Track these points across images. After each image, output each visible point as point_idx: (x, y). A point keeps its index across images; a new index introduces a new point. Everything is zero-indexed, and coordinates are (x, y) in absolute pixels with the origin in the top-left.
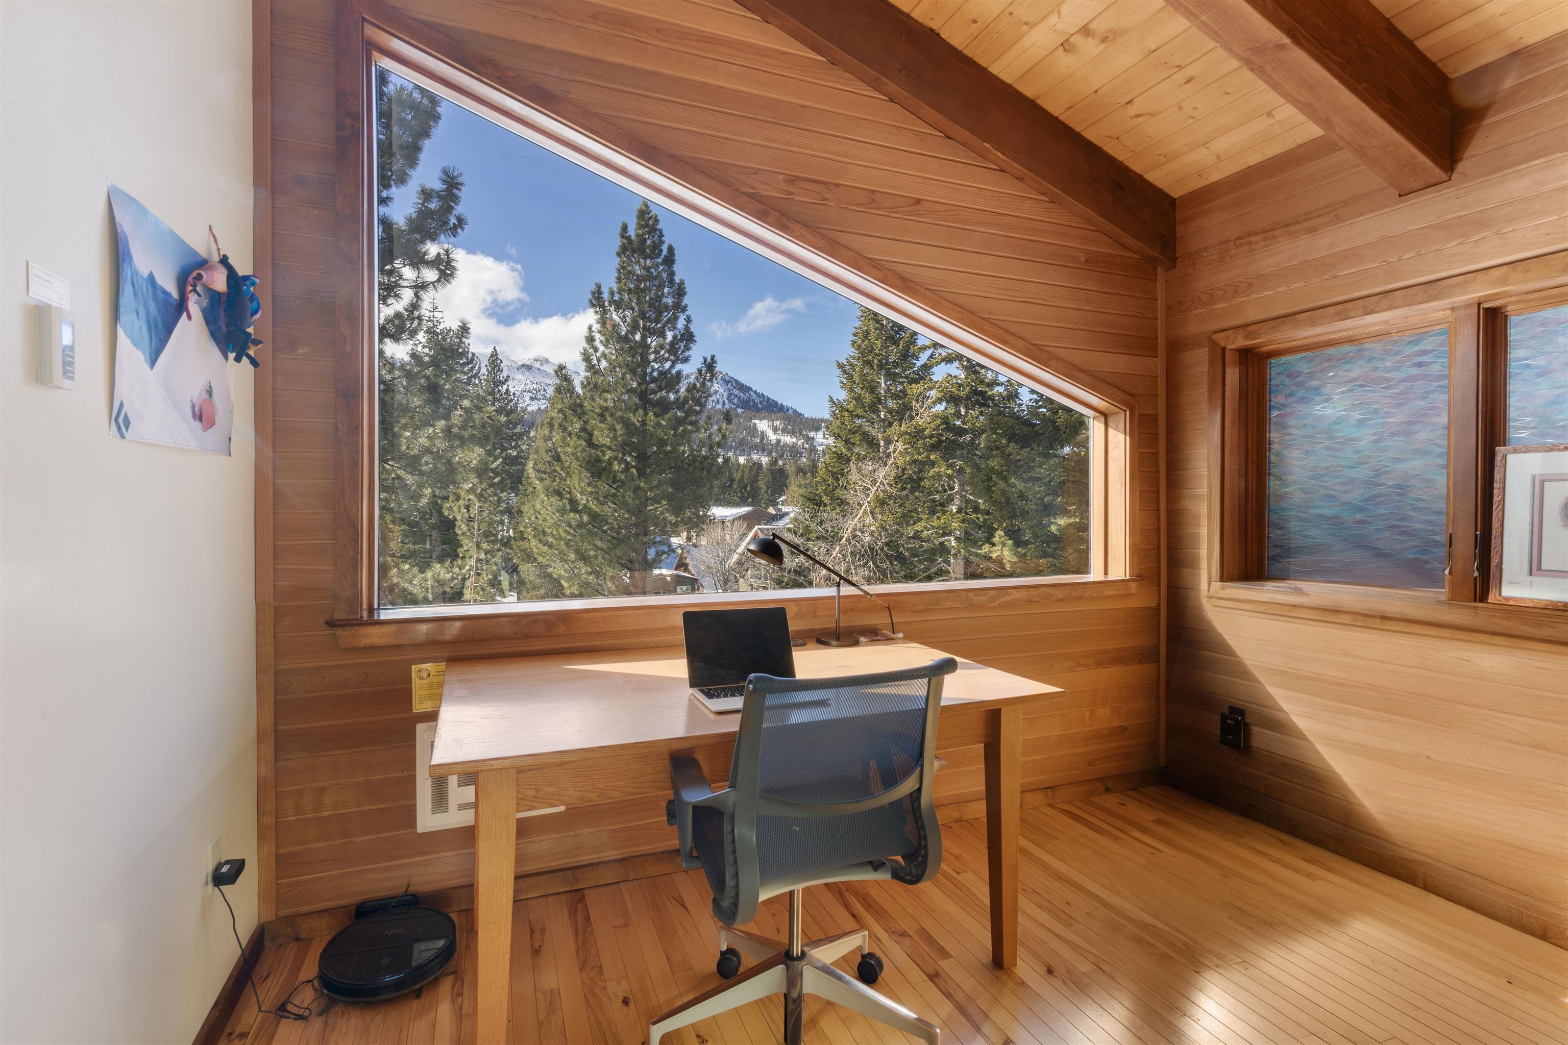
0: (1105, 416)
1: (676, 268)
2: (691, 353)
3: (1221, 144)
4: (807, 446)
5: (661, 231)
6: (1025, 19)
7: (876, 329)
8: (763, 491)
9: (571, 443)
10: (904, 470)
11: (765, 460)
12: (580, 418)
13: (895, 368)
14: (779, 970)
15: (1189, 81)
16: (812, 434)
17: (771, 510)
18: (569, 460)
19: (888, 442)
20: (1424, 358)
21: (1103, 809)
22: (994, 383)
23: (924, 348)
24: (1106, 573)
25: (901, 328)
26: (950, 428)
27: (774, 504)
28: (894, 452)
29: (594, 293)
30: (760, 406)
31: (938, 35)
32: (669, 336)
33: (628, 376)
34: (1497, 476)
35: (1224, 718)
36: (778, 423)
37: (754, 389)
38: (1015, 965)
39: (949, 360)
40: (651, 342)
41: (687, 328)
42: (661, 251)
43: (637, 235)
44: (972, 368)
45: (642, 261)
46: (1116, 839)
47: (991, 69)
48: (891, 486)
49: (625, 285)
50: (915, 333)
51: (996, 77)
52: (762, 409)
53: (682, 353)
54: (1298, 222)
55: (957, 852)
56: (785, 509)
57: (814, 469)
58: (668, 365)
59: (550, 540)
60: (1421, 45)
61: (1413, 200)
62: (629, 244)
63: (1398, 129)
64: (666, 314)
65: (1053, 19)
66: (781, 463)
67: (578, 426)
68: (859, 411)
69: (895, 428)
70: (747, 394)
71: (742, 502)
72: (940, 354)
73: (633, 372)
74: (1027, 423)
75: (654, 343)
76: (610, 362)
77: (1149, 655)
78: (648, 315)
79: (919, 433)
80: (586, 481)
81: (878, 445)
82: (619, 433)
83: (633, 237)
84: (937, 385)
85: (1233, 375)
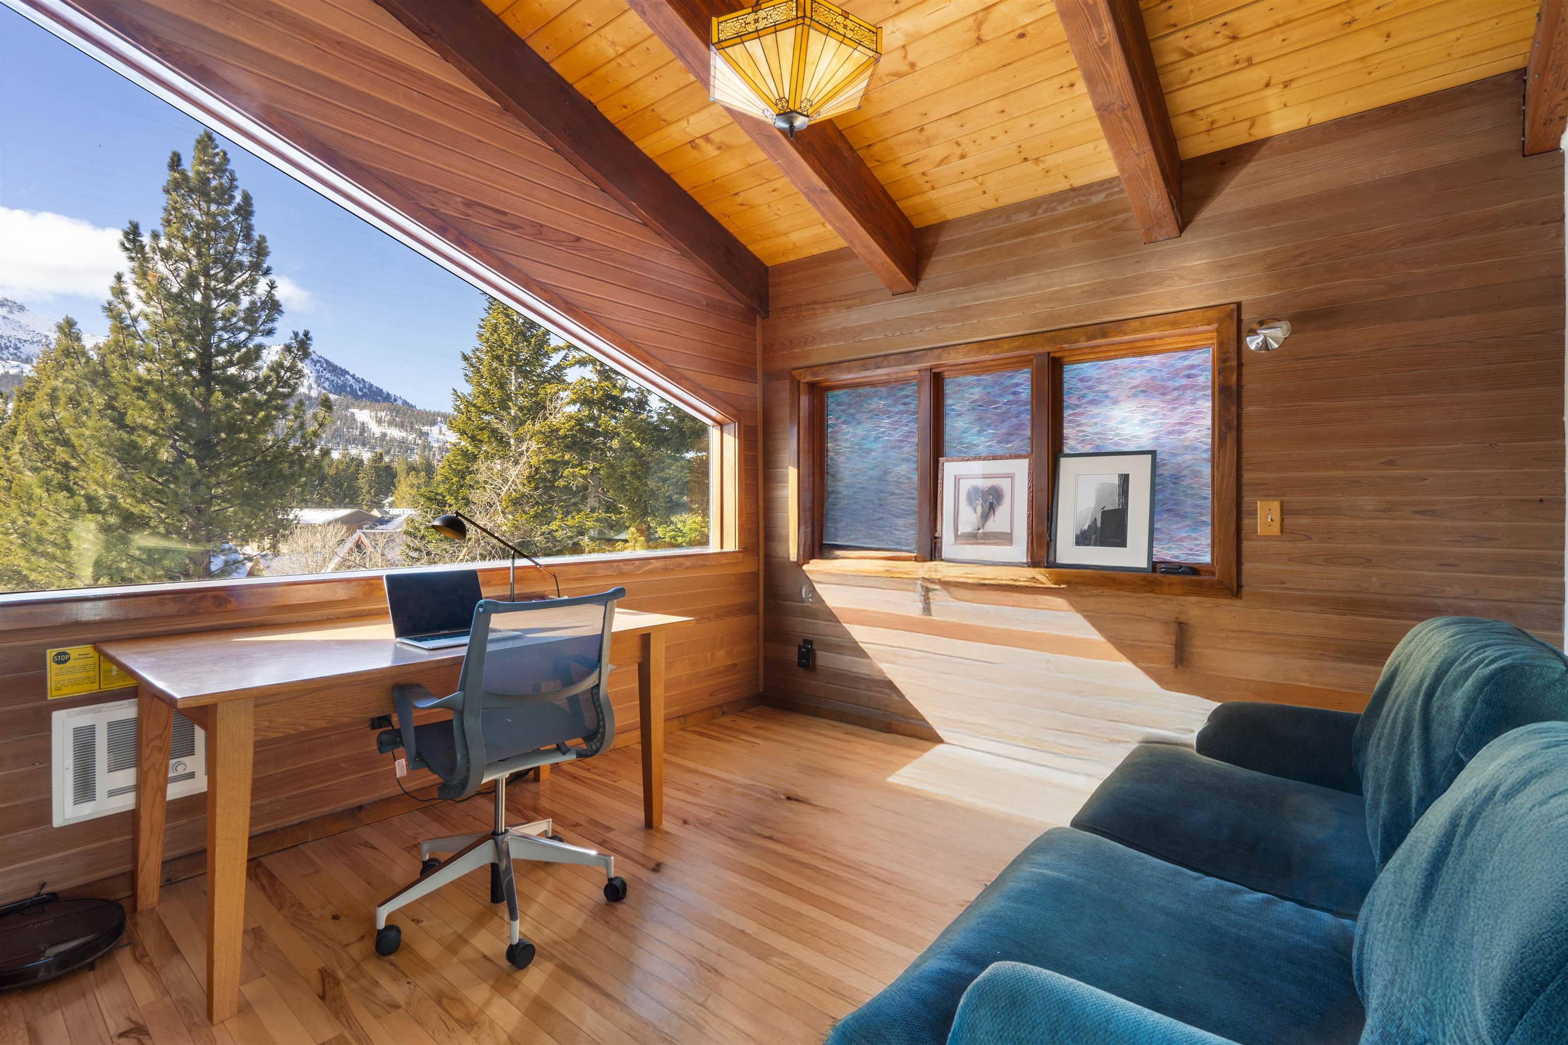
0: (721, 425)
1: (254, 221)
2: (276, 325)
3: (796, 237)
4: (420, 442)
5: (232, 173)
6: (664, 117)
7: (507, 323)
8: (364, 491)
9: (90, 423)
10: (537, 469)
11: (367, 456)
12: (102, 391)
13: (526, 365)
14: (488, 846)
15: (774, 190)
16: (425, 429)
17: (376, 513)
18: (85, 446)
19: (520, 440)
20: (907, 400)
21: (721, 726)
22: (625, 389)
23: (557, 349)
24: (722, 547)
25: (533, 325)
26: (583, 430)
27: (379, 505)
28: (527, 451)
29: (126, 234)
30: (360, 393)
31: (595, 107)
32: (245, 302)
33: (182, 344)
34: (940, 476)
35: (800, 648)
36: (383, 414)
37: (351, 373)
38: (661, 823)
39: (582, 363)
40: (218, 306)
41: (270, 295)
42: (232, 197)
43: (198, 173)
44: (606, 374)
45: (203, 205)
46: (729, 742)
47: (637, 144)
48: (524, 485)
49: (178, 230)
50: (548, 332)
51: (640, 151)
52: (362, 397)
53: (263, 324)
54: (840, 301)
55: (613, 769)
56: (393, 511)
57: (429, 469)
58: (243, 336)
59: (50, 549)
60: (900, 205)
61: (899, 299)
62: (183, 180)
63: (888, 256)
64: (240, 274)
65: (684, 124)
66: (387, 459)
67: (100, 401)
68: (488, 408)
69: (528, 425)
70: (342, 378)
71: (337, 503)
72: (574, 357)
73: (190, 339)
74: (656, 428)
75: (222, 308)
76: (155, 324)
77: (750, 609)
78: (212, 272)
79: (554, 431)
80: (115, 472)
81: (509, 444)
82: (168, 413)
83: (191, 174)
84: (571, 387)
85: (804, 401)
